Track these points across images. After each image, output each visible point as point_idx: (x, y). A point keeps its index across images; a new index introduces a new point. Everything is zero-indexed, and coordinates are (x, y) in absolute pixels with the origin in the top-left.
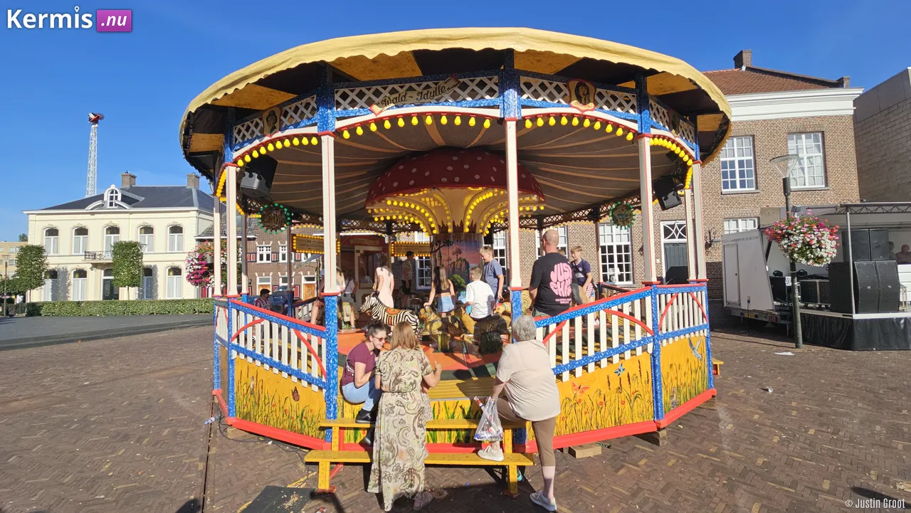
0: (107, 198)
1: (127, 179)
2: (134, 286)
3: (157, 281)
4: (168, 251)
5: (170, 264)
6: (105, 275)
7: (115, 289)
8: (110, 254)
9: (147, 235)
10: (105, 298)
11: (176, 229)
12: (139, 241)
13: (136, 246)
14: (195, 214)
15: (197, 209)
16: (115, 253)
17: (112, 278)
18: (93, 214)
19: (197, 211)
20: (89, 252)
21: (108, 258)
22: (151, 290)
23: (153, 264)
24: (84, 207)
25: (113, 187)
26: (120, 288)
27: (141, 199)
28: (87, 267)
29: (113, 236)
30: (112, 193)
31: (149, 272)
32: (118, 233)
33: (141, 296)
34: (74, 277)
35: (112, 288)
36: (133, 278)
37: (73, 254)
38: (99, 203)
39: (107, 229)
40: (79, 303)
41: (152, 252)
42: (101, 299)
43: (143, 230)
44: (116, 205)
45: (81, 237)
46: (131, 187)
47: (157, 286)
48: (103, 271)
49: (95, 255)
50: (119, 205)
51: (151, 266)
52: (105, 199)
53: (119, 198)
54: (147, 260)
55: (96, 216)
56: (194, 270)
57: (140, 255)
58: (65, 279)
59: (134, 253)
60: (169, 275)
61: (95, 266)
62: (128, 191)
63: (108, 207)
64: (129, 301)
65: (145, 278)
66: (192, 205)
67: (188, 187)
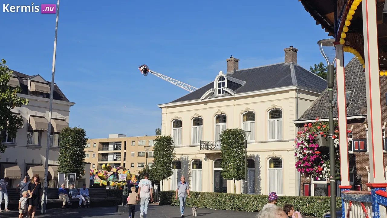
0: (216, 86)
1: (232, 64)
2: (239, 178)
3: (260, 173)
4: (269, 140)
5: (271, 154)
6: (215, 167)
7: (224, 181)
8: (219, 144)
9: (249, 122)
10: (216, 190)
11: (276, 114)
12: (242, 128)
13: (240, 134)
14: (293, 94)
15: (295, 87)
16: (223, 142)
17: (221, 169)
18: (206, 103)
19: (296, 90)
20: (203, 142)
21: (217, 149)
22: (254, 184)
23: (255, 154)
24: (199, 97)
25: (221, 74)
26: (228, 180)
27: (244, 83)
28: (202, 157)
29: (221, 124)
30: (220, 80)
31: (252, 163)
32: (226, 122)
33: (245, 190)
34: (193, 168)
35: (221, 179)
36: (238, 169)
37: (192, 144)
38: (210, 91)
39: (217, 118)
40: (197, 194)
41: (254, 141)
42: (213, 192)
43: (245, 117)
44: (224, 92)
45: (198, 127)
46: (235, 72)
47: (260, 179)
48: (214, 162)
49: (208, 145)
50: (226, 92)
51: (253, 156)
52: (215, 87)
53: (226, 85)
54: (251, 150)
55: (209, 105)
56: (304, 155)
57: (243, 144)
58: (187, 169)
59: (238, 142)
60: (270, 167)
61: (208, 156)
62: (233, 76)
63: (217, 95)
64: (236, 195)
65: (249, 170)
66: (291, 84)
67: (286, 64)
